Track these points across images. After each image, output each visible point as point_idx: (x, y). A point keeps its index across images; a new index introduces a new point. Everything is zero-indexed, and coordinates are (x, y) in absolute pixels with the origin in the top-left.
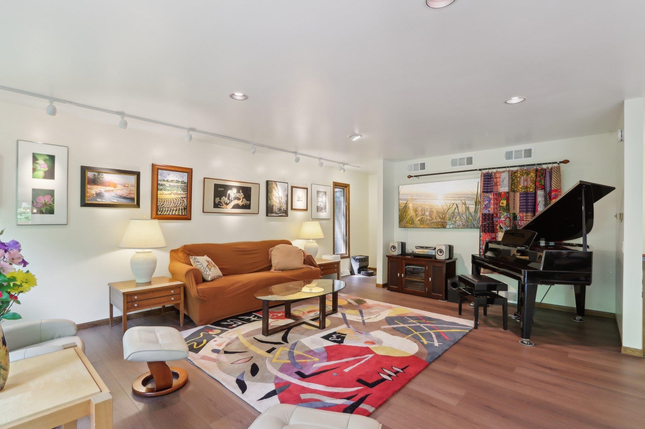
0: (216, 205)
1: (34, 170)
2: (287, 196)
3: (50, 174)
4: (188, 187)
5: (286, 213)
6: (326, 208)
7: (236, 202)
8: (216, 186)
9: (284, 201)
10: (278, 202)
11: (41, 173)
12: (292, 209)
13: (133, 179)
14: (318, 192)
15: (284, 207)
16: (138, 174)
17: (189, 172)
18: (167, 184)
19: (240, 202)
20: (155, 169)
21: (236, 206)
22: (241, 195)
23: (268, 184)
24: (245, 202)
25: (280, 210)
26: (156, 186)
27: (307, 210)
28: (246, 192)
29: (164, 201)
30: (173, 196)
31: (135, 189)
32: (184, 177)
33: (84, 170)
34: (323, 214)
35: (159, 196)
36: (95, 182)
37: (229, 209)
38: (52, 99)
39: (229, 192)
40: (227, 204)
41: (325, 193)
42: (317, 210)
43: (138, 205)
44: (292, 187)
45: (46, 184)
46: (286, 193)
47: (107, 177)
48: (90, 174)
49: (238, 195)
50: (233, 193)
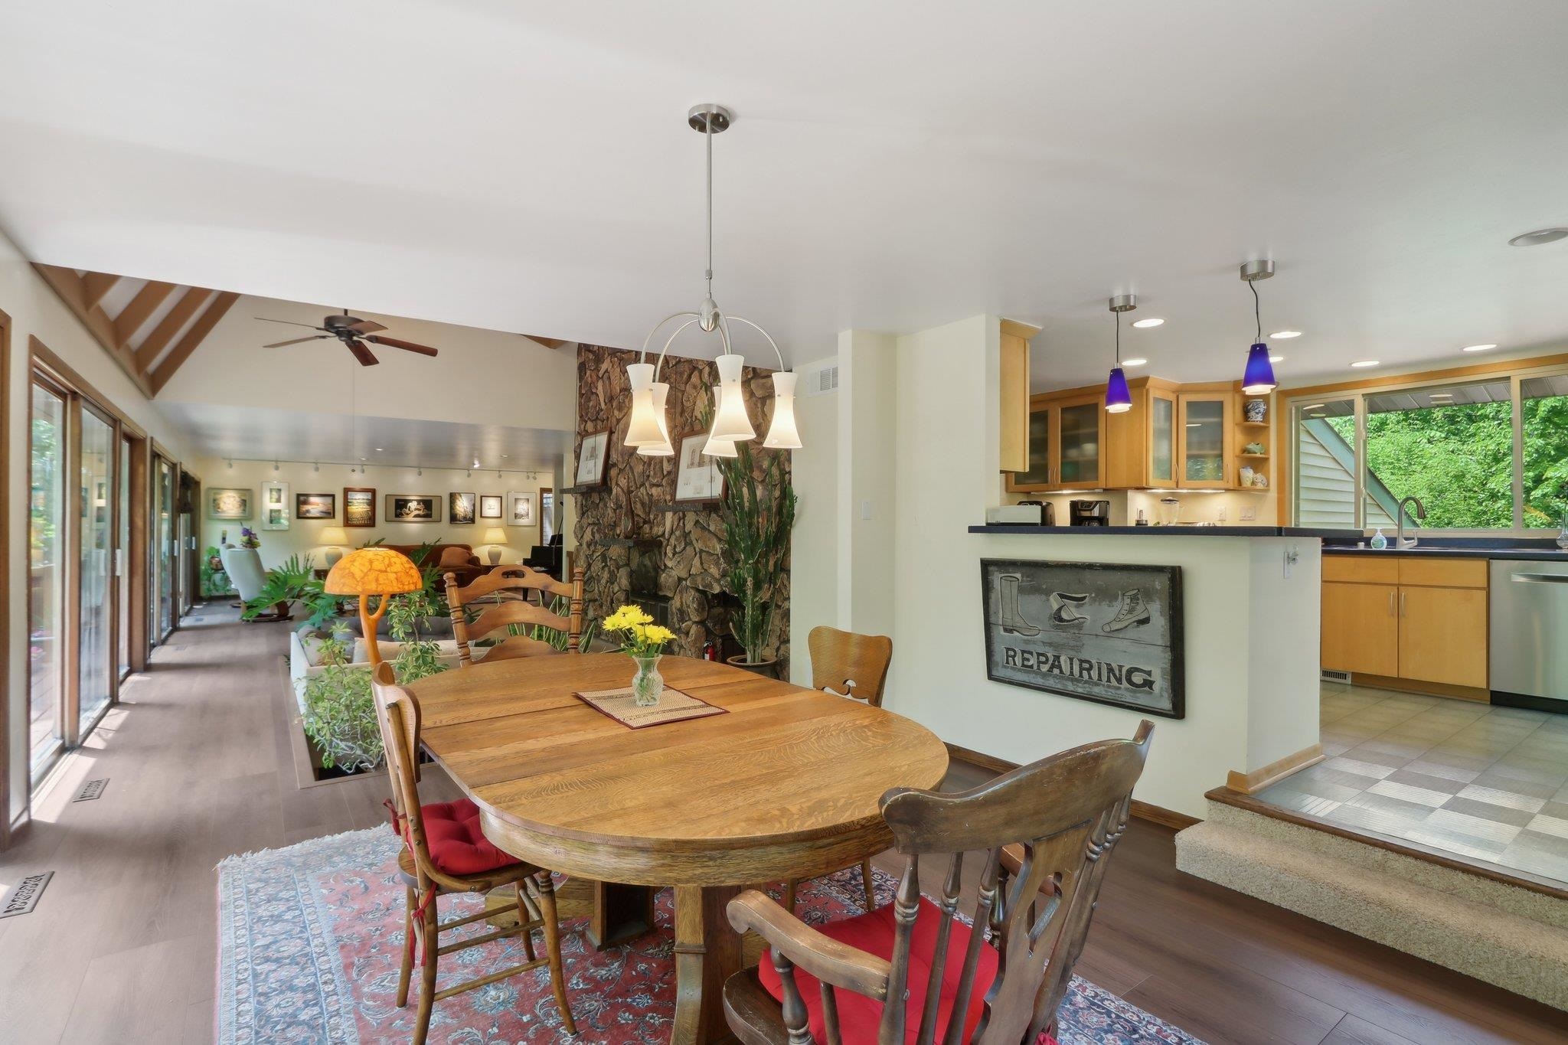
0: (397, 516)
1: (271, 498)
2: (474, 505)
3: (278, 500)
4: (372, 503)
5: (472, 520)
6: (528, 515)
7: (417, 512)
8: (397, 501)
9: (469, 509)
10: (463, 510)
11: (274, 500)
12: (481, 516)
13: (329, 500)
14: (516, 500)
15: (471, 515)
16: (333, 496)
17: (373, 492)
18: (355, 501)
19: (421, 512)
20: (347, 491)
21: (416, 516)
22: (421, 506)
23: (451, 494)
24: (426, 512)
25: (465, 518)
26: (347, 503)
27: (501, 517)
28: (427, 504)
29: (354, 513)
30: (360, 510)
31: (331, 506)
32: (369, 496)
33: (298, 496)
34: (523, 521)
35: (349, 510)
36: (305, 503)
37: (410, 518)
38: (277, 461)
39: (410, 504)
40: (407, 514)
41: (528, 500)
42: (516, 517)
43: (334, 517)
44: (481, 497)
45: (276, 506)
46: (473, 502)
47: (312, 499)
48: (302, 498)
49: (418, 507)
50: (413, 505)
